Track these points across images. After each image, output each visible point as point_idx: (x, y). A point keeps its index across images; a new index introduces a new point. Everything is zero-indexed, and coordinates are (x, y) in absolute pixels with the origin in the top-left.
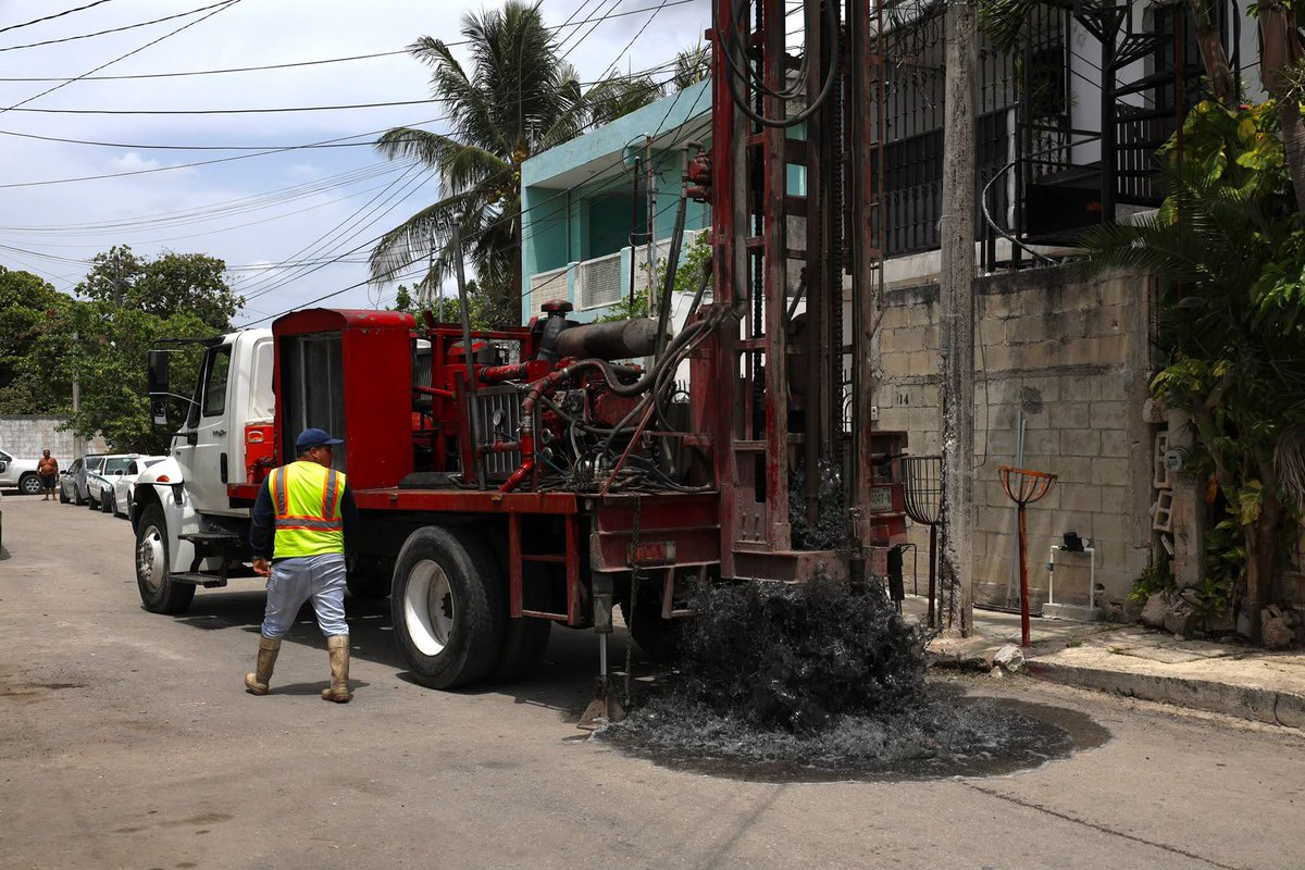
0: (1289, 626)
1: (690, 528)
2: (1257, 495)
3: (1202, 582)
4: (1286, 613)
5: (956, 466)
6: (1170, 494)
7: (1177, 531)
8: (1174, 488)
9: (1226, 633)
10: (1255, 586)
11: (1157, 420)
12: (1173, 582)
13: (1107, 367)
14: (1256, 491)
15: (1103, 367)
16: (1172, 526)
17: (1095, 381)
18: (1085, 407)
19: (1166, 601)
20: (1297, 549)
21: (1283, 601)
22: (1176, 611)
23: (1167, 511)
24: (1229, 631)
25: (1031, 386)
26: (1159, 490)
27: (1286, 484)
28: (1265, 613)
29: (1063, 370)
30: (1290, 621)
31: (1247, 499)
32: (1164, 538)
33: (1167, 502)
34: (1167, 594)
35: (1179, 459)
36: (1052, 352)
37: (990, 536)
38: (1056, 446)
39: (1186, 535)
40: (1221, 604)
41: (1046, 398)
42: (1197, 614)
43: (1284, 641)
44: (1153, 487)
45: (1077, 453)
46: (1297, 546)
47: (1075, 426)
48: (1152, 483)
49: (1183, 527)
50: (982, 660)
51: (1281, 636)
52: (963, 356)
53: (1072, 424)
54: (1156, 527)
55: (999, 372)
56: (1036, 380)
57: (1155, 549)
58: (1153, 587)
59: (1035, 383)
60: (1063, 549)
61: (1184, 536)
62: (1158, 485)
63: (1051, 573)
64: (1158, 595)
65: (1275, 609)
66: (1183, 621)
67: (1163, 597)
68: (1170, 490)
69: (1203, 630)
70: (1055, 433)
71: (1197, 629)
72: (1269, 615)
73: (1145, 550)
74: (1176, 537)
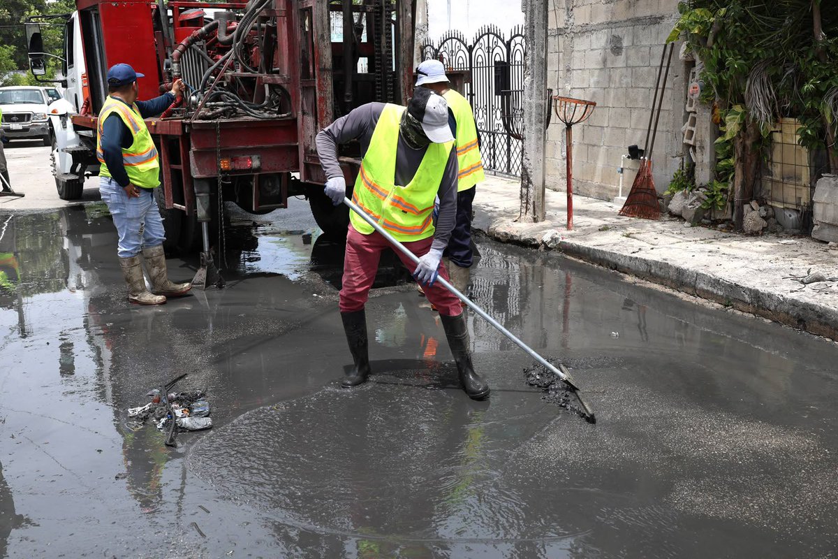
0: (763, 217)
1: (271, 145)
2: (739, 116)
3: (711, 184)
4: (762, 208)
5: (531, 96)
6: (695, 116)
7: (698, 144)
8: (697, 111)
9: (723, 221)
10: (740, 187)
11: (689, 59)
12: (693, 183)
13: (662, 18)
14: (737, 114)
15: (659, 18)
16: (695, 141)
17: (654, 29)
18: (647, 49)
19: (686, 196)
20: (771, 159)
21: (762, 198)
22: (690, 205)
23: (693, 129)
24: (726, 220)
25: (616, 34)
26: (689, 113)
27: (754, 109)
28: (746, 207)
29: (636, 21)
30: (764, 214)
31: (730, 120)
32: (691, 150)
33: (693, 124)
34: (687, 192)
35: (699, 89)
36: (630, 7)
37: (590, 147)
38: (629, 80)
39: (703, 147)
40: (721, 200)
41: (625, 43)
42: (705, 207)
43: (758, 228)
44: (685, 111)
45: (641, 85)
46: (772, 156)
47: (642, 65)
48: (685, 109)
49: (701, 141)
50: (534, 240)
51: (755, 225)
52: (536, 12)
53: (639, 63)
54: (686, 141)
55: (598, 25)
56: (618, 30)
57: (685, 157)
58: (681, 186)
59: (618, 32)
60: (629, 157)
61: (702, 148)
62: (688, 109)
63: (621, 175)
64: (681, 192)
65: (754, 204)
66: (693, 213)
67: (684, 194)
68: (695, 113)
69: (710, 219)
70: (629, 69)
71: (704, 218)
72: (750, 209)
73: (678, 159)
74: (697, 148)
